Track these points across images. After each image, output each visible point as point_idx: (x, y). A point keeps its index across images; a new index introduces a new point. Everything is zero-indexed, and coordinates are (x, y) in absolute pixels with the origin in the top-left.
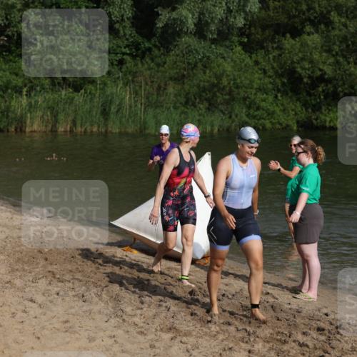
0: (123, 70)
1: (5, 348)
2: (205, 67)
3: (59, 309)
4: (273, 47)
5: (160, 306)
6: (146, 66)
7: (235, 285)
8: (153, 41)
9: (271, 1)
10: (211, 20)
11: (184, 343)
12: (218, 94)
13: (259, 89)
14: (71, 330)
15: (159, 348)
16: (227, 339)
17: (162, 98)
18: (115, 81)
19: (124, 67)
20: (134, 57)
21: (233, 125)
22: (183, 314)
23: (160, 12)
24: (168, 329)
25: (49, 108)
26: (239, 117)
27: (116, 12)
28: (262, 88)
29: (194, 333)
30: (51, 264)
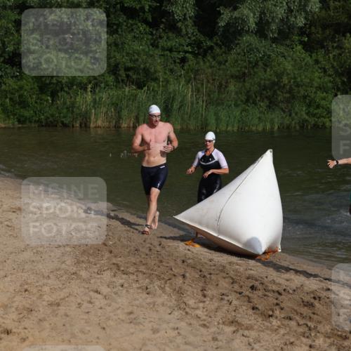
0: (185, 68)
1: (71, 338)
2: (266, 65)
3: (123, 301)
4: (333, 46)
5: (222, 299)
6: (208, 64)
7: (296, 281)
8: (215, 40)
9: (332, 2)
10: (272, 20)
11: (246, 337)
12: (278, 92)
13: (319, 88)
14: (135, 321)
15: (221, 341)
16: (288, 333)
17: (223, 96)
18: (178, 78)
19: (186, 64)
20: (195, 55)
21: (293, 122)
22: (244, 308)
23: (222, 11)
24: (230, 322)
25: (113, 104)
26: (299, 115)
27: (178, 11)
28: (321, 86)
29: (256, 327)
30: (116, 257)
